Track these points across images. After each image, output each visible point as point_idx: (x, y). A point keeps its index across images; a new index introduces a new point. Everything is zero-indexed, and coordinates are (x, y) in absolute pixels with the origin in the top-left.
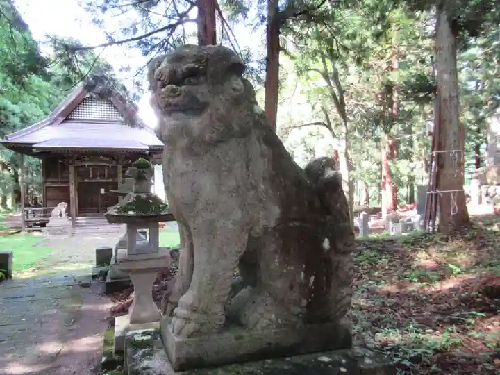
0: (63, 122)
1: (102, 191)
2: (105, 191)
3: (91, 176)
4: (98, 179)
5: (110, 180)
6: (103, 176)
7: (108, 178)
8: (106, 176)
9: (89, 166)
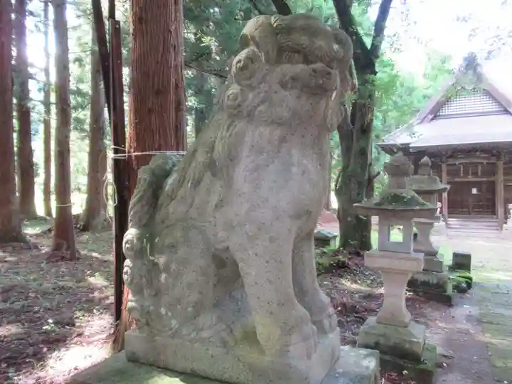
0: (432, 119)
1: (474, 191)
2: (478, 191)
3: (462, 175)
4: (471, 178)
5: (485, 179)
6: (475, 174)
7: (482, 177)
8: (479, 173)
9: (460, 164)
